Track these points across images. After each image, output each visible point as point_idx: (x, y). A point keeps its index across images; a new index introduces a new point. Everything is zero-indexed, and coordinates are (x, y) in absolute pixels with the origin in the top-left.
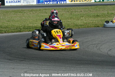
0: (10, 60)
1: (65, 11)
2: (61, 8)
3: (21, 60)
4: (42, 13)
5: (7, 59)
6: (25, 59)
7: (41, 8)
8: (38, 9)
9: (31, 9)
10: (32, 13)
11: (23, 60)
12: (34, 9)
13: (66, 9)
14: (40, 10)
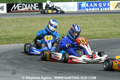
0: (46, 71)
1: (108, 18)
2: (104, 15)
3: (58, 71)
4: (83, 21)
5: (43, 71)
6: (62, 70)
7: (82, 15)
8: (79, 15)
9: (71, 16)
10: (72, 21)
11: (60, 71)
12: (75, 16)
13: (110, 16)
14: (81, 17)
